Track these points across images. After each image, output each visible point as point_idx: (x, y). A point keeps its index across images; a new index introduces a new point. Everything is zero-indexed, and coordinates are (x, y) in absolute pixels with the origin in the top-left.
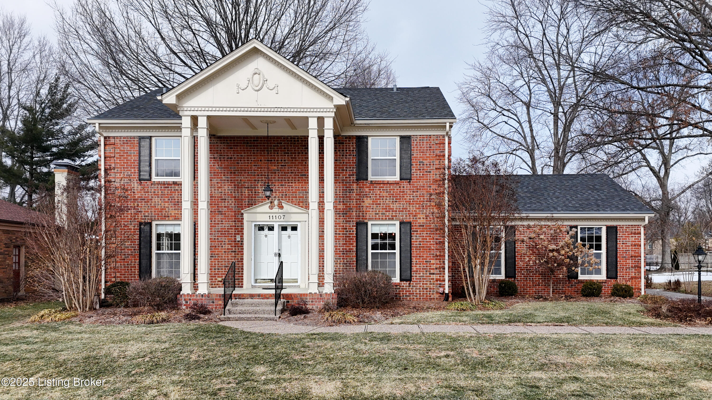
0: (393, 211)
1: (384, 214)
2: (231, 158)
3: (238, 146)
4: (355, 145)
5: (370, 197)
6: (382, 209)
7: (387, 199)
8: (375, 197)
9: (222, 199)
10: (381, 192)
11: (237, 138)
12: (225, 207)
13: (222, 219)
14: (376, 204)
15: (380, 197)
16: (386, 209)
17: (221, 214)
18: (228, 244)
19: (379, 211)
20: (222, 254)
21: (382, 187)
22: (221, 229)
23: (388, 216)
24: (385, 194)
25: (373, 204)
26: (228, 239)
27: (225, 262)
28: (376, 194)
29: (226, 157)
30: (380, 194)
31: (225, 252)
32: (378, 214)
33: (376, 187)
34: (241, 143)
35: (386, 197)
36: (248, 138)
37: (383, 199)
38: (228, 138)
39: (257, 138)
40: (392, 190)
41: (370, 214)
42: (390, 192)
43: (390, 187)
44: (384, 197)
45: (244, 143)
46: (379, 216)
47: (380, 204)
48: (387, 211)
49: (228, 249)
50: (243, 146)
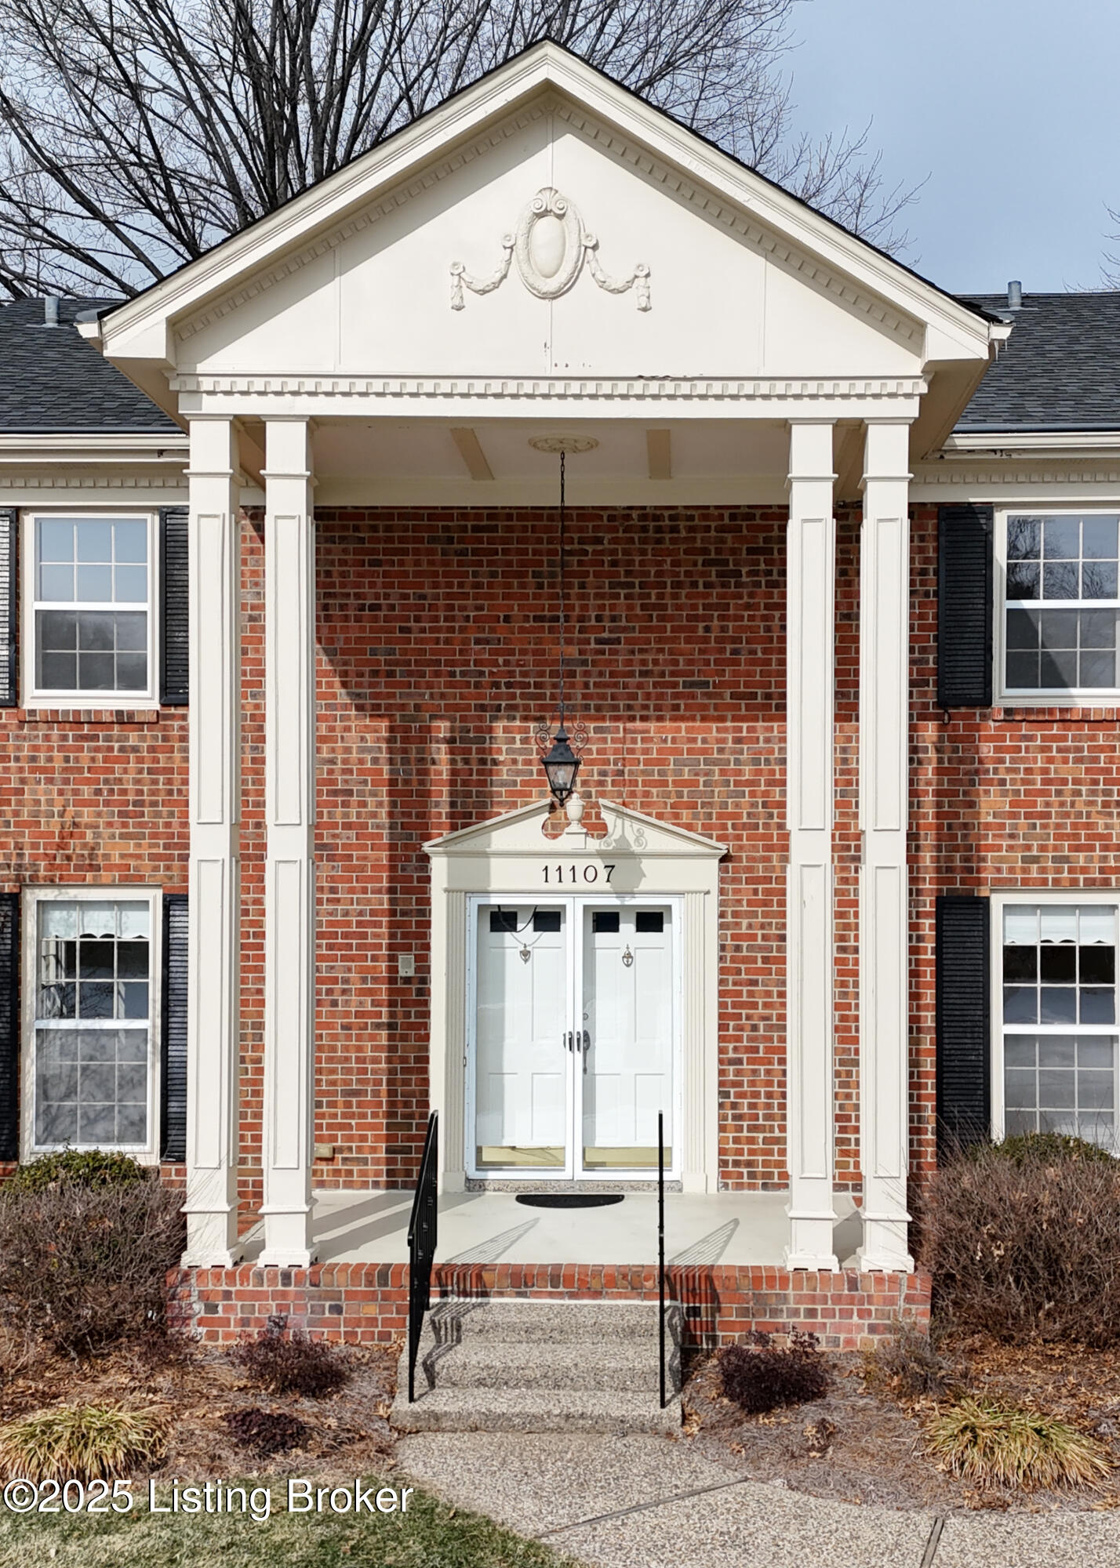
0: (1105, 848)
1: (1066, 859)
2: (372, 608)
3: (405, 552)
4: (931, 545)
5: (1002, 782)
6: (1057, 837)
7: (1078, 793)
8: (1024, 782)
9: (335, 793)
10: (1050, 760)
11: (401, 516)
12: (348, 826)
13: (332, 879)
14: (1027, 816)
15: (1045, 782)
16: (1077, 837)
17: (331, 858)
18: (362, 992)
19: (1043, 848)
20: (335, 1037)
21: (1054, 738)
22: (331, 924)
23: (1084, 870)
24: (1070, 770)
25: (1014, 815)
26: (361, 969)
27: (349, 1071)
28: (1028, 771)
29: (352, 601)
30: (1045, 771)
31: (345, 1027)
32: (1035, 860)
33: (1031, 738)
34: (421, 540)
35: (1076, 782)
36: (450, 517)
37: (1059, 793)
38: (361, 517)
39: (490, 517)
40: (1102, 749)
41: (1002, 859)
42: (1096, 760)
43: (1093, 738)
44: (1064, 782)
45: (432, 540)
46: (1043, 870)
47: (1048, 815)
48: (1077, 848)
49: (359, 1015)
50: (431, 552)
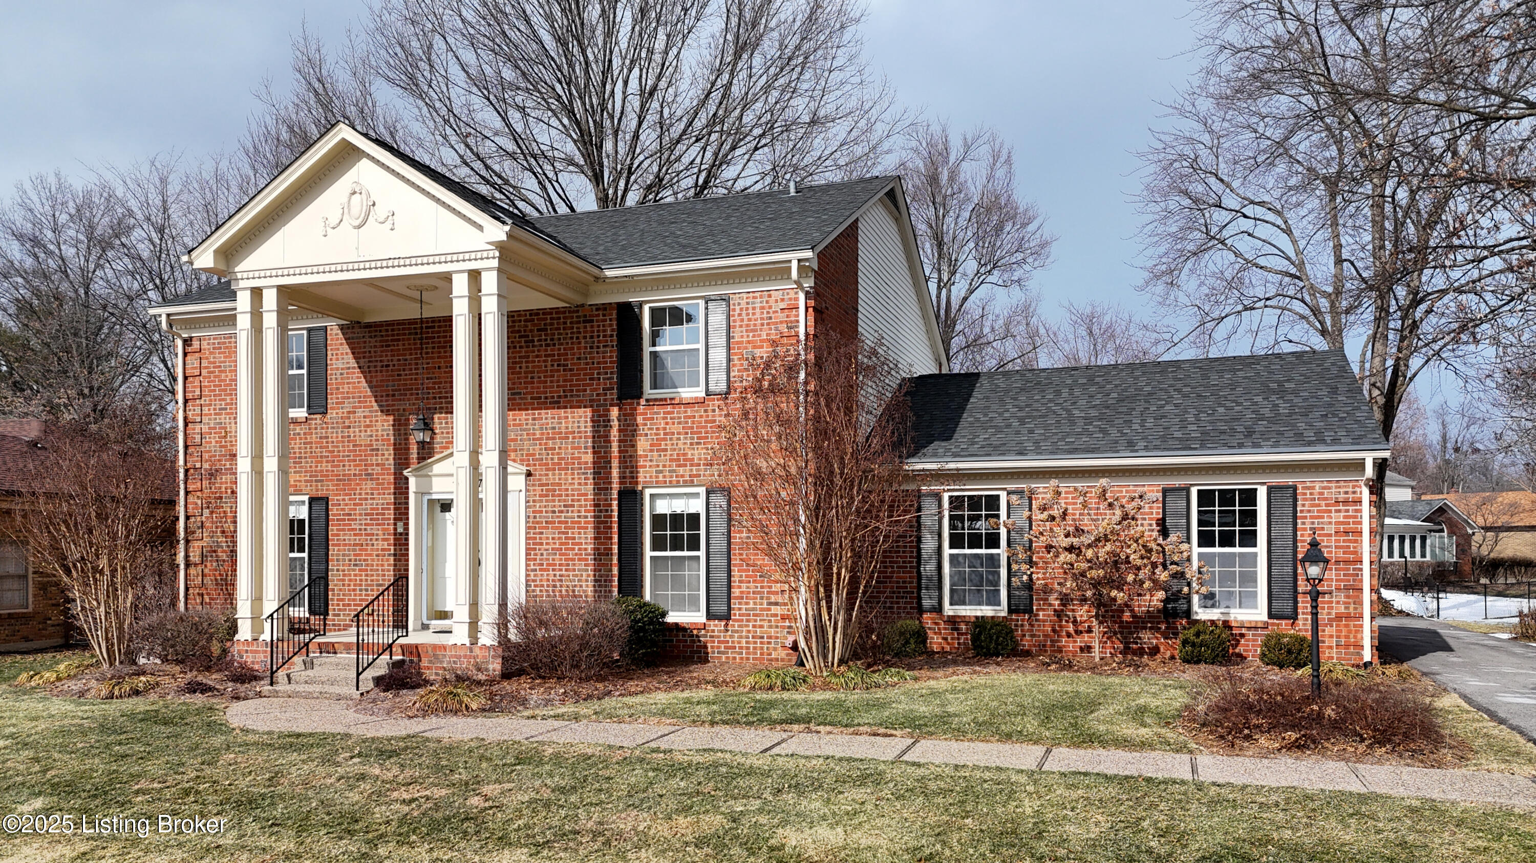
0: (692, 465)
1: (674, 471)
2: (388, 366)
3: (399, 340)
4: (615, 323)
5: (646, 435)
6: (671, 460)
7: (679, 439)
8: (656, 434)
9: (372, 450)
10: (667, 423)
11: (398, 324)
12: (378, 465)
13: (372, 489)
14: (658, 451)
15: (665, 434)
16: (679, 460)
17: (372, 479)
18: (383, 540)
19: (664, 466)
20: (373, 560)
21: (669, 413)
22: (372, 509)
23: (682, 476)
24: (676, 428)
25: (651, 451)
26: (383, 530)
27: (378, 575)
28: (658, 429)
29: (379, 364)
30: (665, 429)
31: (377, 555)
32: (661, 472)
33: (658, 413)
34: (405, 334)
35: (679, 433)
36: (416, 323)
37: (671, 439)
38: (382, 326)
39: (433, 322)
40: (689, 417)
41: (646, 472)
42: (687, 423)
43: (686, 412)
44: (673, 434)
45: (410, 334)
46: (664, 477)
47: (666, 450)
48: (679, 466)
49: (383, 550)
50: (409, 339)
